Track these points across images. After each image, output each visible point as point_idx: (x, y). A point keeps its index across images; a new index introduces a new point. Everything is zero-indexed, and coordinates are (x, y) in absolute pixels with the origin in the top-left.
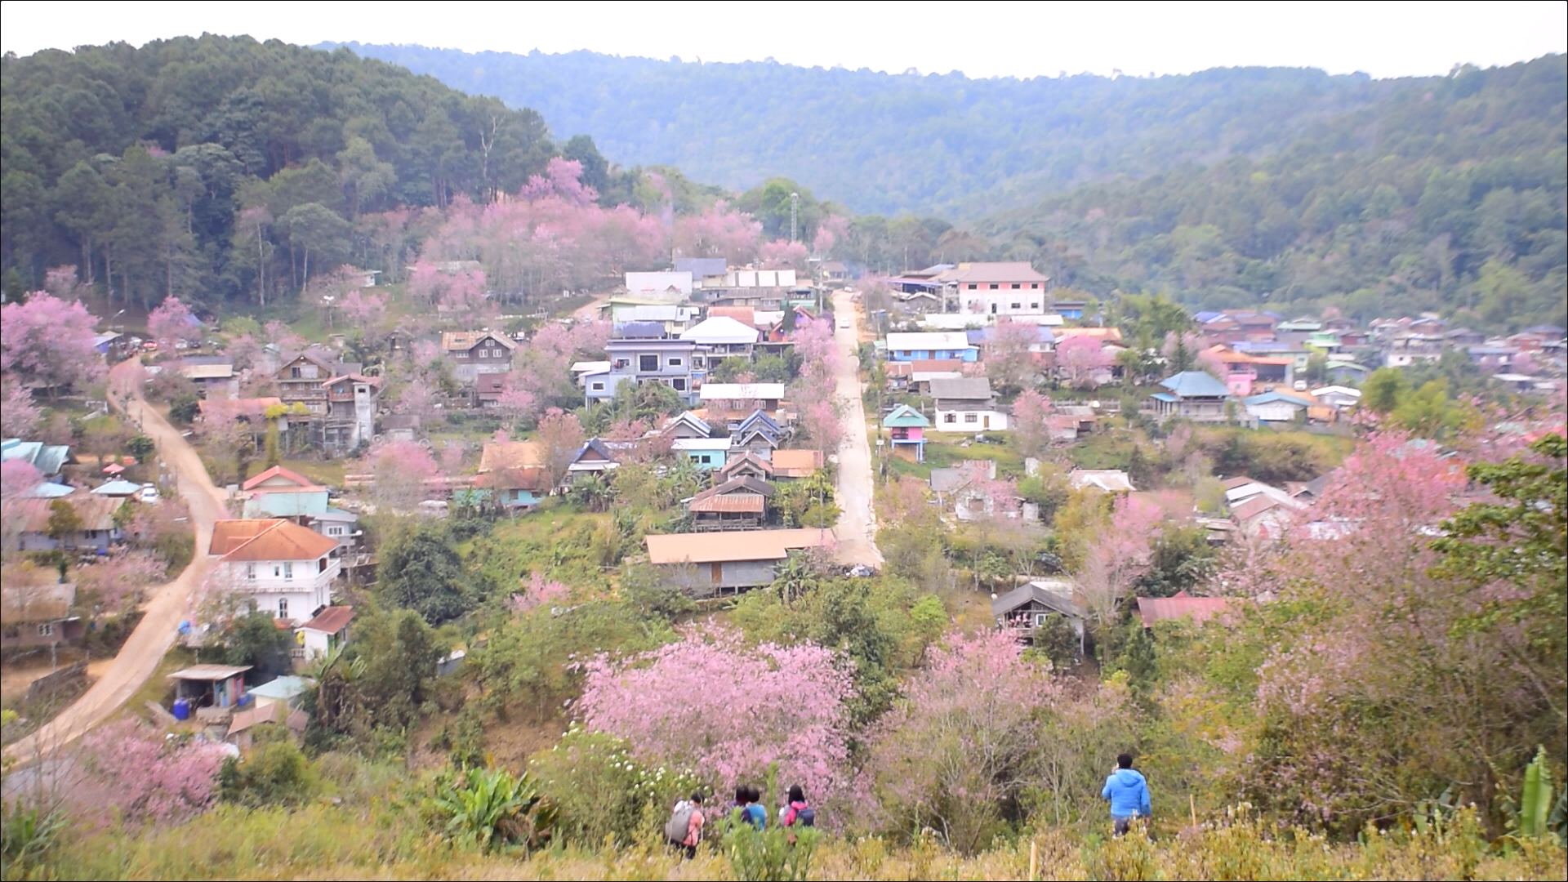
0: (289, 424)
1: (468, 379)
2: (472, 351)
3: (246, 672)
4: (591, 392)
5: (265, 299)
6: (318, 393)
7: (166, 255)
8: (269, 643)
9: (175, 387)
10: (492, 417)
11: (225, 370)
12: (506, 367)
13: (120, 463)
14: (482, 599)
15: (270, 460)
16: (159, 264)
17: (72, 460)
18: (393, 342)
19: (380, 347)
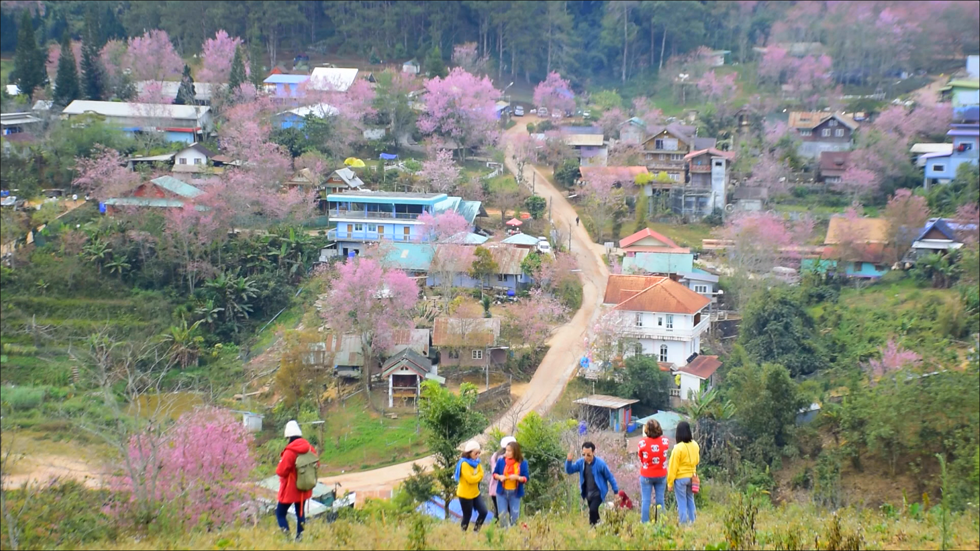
0: (654, 191)
1: (810, 155)
2: (816, 131)
3: (633, 405)
4: (930, 173)
5: (627, 76)
6: (677, 164)
7: (548, 35)
8: (653, 381)
9: (559, 153)
10: (834, 193)
11: (596, 139)
12: (847, 146)
13: (519, 218)
14: (833, 360)
15: (640, 223)
16: (542, 42)
17: (482, 214)
18: (741, 119)
19: (729, 123)
